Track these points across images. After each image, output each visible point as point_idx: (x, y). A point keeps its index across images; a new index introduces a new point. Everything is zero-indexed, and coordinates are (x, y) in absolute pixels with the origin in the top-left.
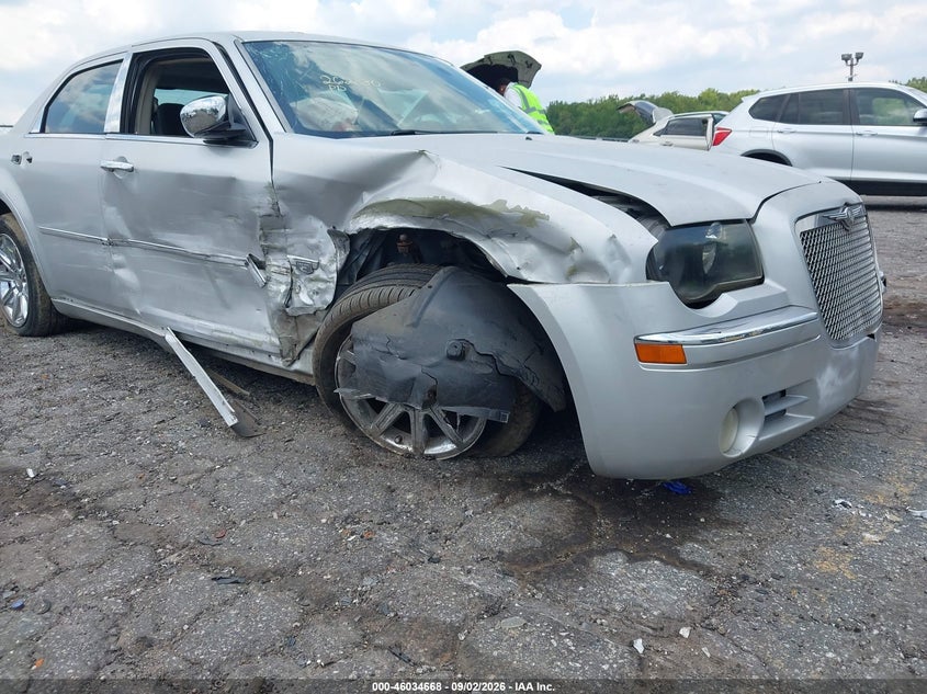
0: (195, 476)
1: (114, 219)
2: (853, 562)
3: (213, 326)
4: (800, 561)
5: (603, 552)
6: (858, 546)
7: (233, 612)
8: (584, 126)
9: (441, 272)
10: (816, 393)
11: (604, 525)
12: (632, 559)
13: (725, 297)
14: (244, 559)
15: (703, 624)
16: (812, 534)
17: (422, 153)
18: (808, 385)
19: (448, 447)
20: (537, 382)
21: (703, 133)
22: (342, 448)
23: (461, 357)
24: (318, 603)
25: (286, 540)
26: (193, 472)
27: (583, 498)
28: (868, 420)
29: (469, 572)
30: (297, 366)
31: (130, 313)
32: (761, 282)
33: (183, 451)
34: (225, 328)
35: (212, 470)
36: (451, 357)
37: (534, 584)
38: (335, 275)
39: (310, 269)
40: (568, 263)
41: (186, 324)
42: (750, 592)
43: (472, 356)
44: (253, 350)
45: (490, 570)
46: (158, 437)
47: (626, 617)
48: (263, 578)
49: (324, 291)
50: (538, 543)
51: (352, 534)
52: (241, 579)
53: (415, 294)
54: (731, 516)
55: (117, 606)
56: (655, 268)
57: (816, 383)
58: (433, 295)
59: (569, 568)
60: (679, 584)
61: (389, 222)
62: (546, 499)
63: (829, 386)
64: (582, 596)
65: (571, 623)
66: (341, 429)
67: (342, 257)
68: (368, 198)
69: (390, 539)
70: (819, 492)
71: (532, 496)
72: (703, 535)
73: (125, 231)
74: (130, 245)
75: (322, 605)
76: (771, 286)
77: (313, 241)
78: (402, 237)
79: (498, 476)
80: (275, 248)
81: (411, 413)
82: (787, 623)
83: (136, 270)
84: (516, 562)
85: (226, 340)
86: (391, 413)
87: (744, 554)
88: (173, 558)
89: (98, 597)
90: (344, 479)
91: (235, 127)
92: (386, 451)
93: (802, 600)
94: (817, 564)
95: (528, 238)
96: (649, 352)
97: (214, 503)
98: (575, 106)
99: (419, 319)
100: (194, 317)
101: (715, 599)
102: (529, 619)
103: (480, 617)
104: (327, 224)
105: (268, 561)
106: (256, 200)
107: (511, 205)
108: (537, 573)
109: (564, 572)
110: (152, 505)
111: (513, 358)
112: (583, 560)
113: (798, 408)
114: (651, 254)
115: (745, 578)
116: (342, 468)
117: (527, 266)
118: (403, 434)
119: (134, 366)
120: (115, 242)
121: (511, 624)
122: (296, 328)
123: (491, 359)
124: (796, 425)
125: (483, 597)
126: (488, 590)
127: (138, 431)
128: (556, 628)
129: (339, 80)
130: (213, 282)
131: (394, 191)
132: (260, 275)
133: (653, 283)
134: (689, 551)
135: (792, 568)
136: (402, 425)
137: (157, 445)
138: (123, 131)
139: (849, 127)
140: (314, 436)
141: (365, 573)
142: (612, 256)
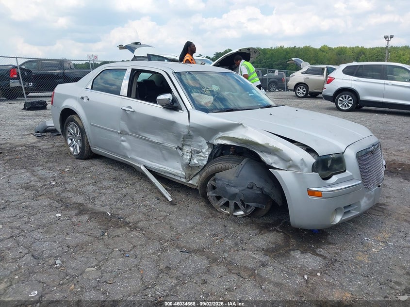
0: (162, 218)
1: (124, 126)
2: (368, 257)
3: (160, 166)
4: (353, 256)
5: (294, 250)
6: (370, 252)
7: (190, 261)
8: (268, 59)
9: (245, 160)
10: (360, 205)
11: (293, 242)
12: (302, 252)
13: (334, 176)
14: (188, 246)
15: (324, 272)
16: (357, 248)
17: (241, 124)
18: (358, 203)
19: (241, 213)
20: (275, 197)
21: (322, 75)
22: (205, 210)
23: (252, 188)
24: (213, 260)
25: (197, 241)
26: (160, 216)
27: (286, 232)
28: (378, 211)
29: (255, 254)
30: (190, 182)
31: (126, 157)
32: (345, 171)
33: (154, 209)
34: (165, 167)
35: (167, 216)
36: (248, 188)
37: (274, 258)
38: (208, 156)
39: (198, 152)
40: (288, 164)
41: (150, 164)
42: (337, 264)
43: (255, 188)
44: (174, 175)
45: (260, 254)
46: (144, 203)
47: (301, 269)
48: (195, 251)
49: (203, 160)
50: (274, 246)
51: (217, 240)
52: (189, 251)
53: (237, 167)
54: (332, 241)
55: (156, 258)
56: (315, 168)
57: (360, 203)
58: (243, 167)
59: (284, 254)
60: (317, 261)
61: (228, 143)
62: (275, 232)
63: (364, 203)
64: (289, 262)
65: (286, 270)
66: (203, 203)
67: (210, 150)
68: (221, 134)
69: (229, 242)
70: (360, 235)
71: (270, 231)
72: (324, 246)
73: (127, 130)
74: (129, 135)
75: (214, 260)
76: (348, 173)
77: (200, 144)
78: (232, 147)
79: (258, 224)
80: (186, 144)
81: (230, 201)
82: (347, 274)
83: (130, 143)
84: (267, 251)
85: (164, 170)
86: (224, 200)
87: (336, 253)
88: (166, 244)
89: (149, 254)
90: (209, 221)
91: (175, 105)
92: (220, 212)
93: (352, 268)
94: (357, 257)
95: (275, 155)
96: (311, 193)
97: (172, 228)
98: (265, 49)
99: (238, 175)
100: (152, 162)
101: (327, 266)
102: (275, 268)
103: (260, 267)
104: (206, 140)
105: (195, 247)
106: (183, 130)
107: (271, 145)
108: (275, 255)
109: (283, 255)
110: (153, 227)
111: (267, 189)
112: (288, 252)
113: (355, 210)
114: (313, 164)
115: (336, 260)
116: (208, 218)
117: (274, 163)
118: (226, 207)
119: (124, 174)
120: (123, 133)
121: (269, 269)
122: (191, 170)
123: (261, 189)
124: (354, 215)
125: (260, 261)
126: (261, 259)
127: (136, 200)
128: (282, 271)
129: (207, 88)
130: (161, 152)
131: (231, 134)
132: (180, 152)
133: (314, 173)
134: (319, 251)
135: (350, 258)
136: (227, 205)
137: (145, 206)
138: (128, 96)
139: (383, 80)
140: (196, 206)
141: (224, 252)
142: (302, 164)
